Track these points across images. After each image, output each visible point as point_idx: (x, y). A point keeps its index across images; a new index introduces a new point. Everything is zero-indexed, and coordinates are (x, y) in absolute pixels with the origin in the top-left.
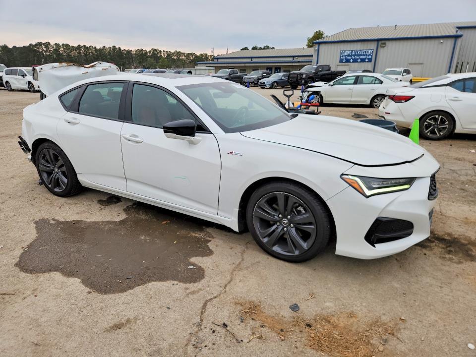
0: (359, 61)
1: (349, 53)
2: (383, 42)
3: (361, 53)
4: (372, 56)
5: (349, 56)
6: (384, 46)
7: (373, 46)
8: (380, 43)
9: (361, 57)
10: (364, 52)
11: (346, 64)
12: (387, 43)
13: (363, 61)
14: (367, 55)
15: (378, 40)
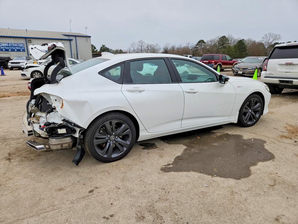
0: (16, 50)
1: (6, 45)
2: (29, 39)
3: (15, 45)
4: (24, 47)
5: (6, 47)
6: (30, 42)
7: (23, 41)
8: (27, 40)
9: (17, 48)
10: (17, 45)
11: (6, 52)
12: (32, 40)
13: (18, 50)
14: (21, 47)
15: (25, 38)
